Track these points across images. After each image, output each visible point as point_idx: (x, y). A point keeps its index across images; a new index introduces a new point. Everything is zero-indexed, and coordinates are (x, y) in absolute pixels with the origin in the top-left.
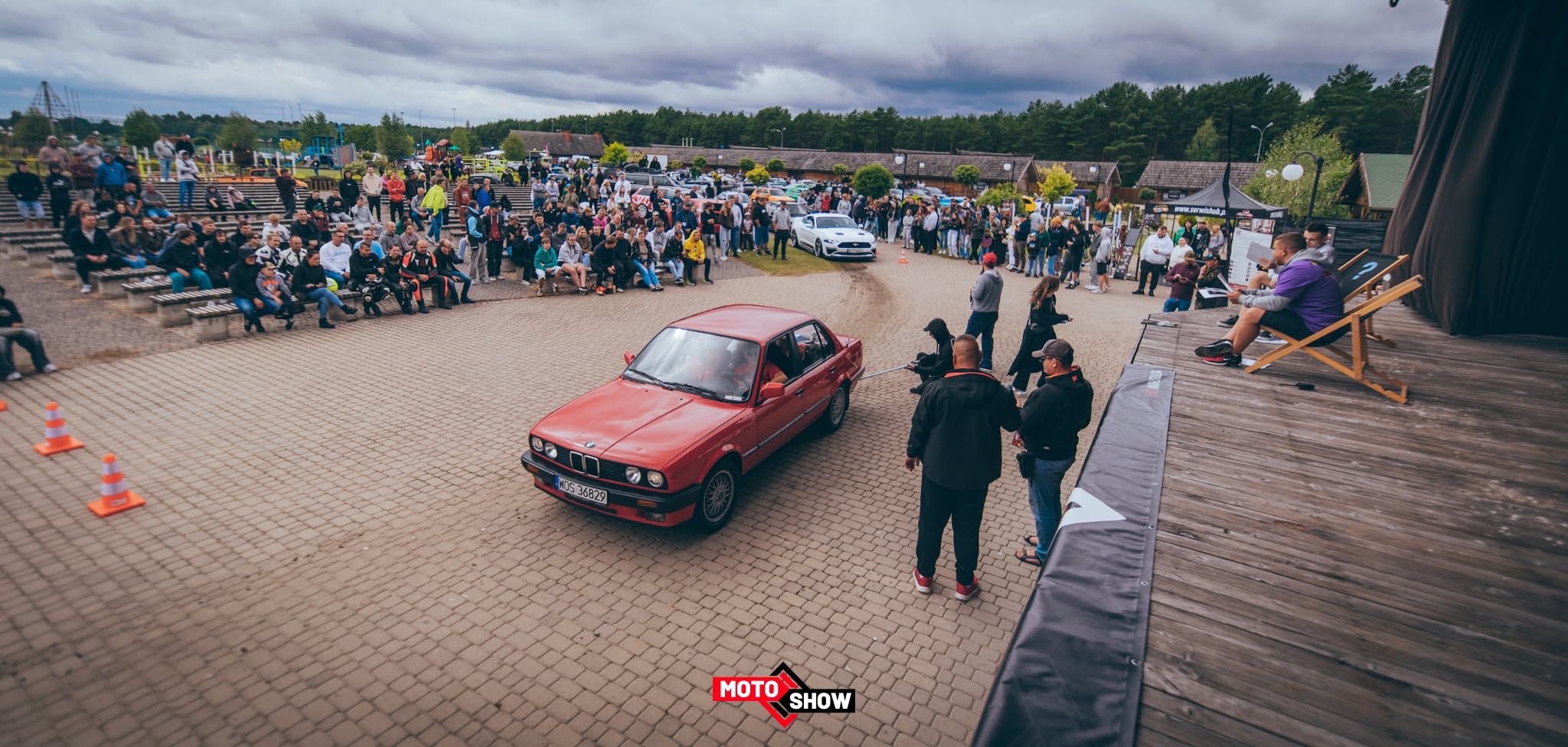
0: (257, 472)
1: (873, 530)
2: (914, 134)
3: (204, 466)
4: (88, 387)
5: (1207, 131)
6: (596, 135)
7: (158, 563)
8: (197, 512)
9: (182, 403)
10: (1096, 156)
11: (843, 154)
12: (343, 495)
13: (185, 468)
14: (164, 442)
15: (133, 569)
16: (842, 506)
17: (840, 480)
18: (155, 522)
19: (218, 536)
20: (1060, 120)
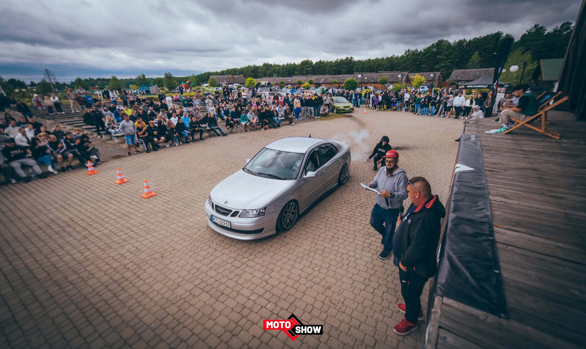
2: (361, 66)
5: (475, 57)
6: (241, 75)
10: (432, 70)
20: (417, 57)
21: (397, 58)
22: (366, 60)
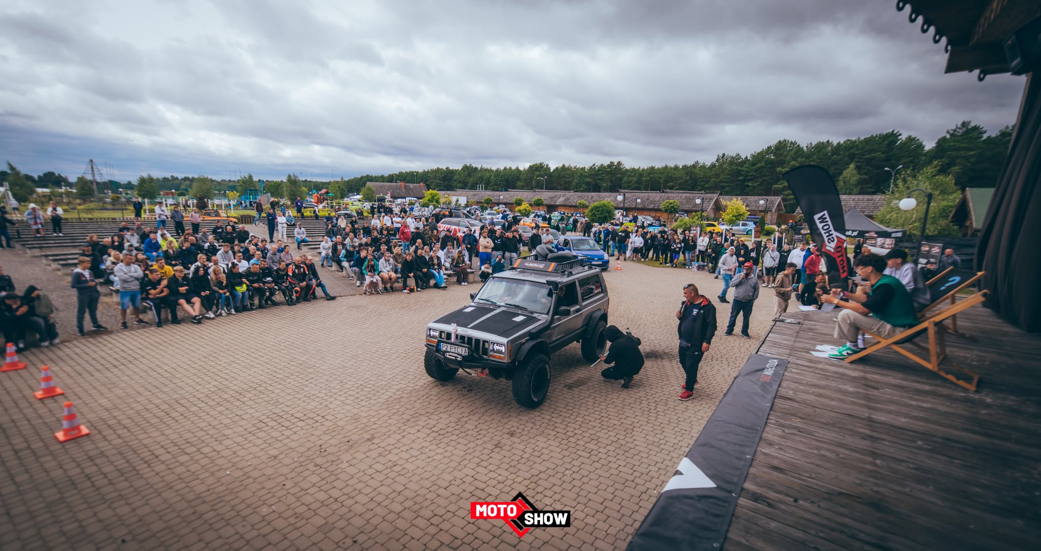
0: (163, 414)
1: (564, 470)
2: (635, 179)
3: (132, 409)
4: (77, 354)
5: (850, 173)
6: (421, 184)
7: (87, 476)
8: (120, 441)
9: (130, 366)
10: (765, 194)
11: (584, 194)
12: (211, 432)
13: (120, 410)
14: (112, 392)
15: (70, 480)
16: (544, 451)
17: (547, 431)
18: (93, 447)
19: (129, 458)
20: (739, 168)
21: (703, 167)
22: (646, 168)
